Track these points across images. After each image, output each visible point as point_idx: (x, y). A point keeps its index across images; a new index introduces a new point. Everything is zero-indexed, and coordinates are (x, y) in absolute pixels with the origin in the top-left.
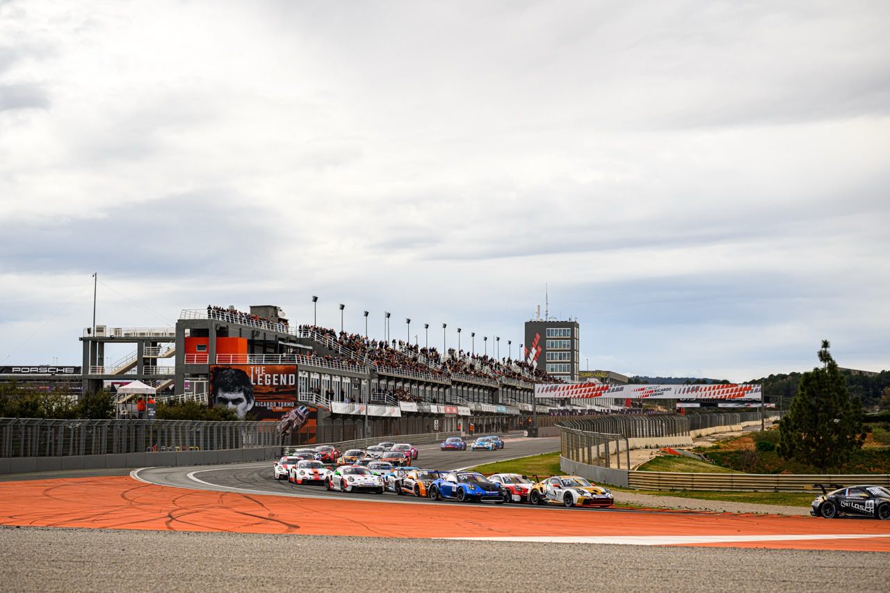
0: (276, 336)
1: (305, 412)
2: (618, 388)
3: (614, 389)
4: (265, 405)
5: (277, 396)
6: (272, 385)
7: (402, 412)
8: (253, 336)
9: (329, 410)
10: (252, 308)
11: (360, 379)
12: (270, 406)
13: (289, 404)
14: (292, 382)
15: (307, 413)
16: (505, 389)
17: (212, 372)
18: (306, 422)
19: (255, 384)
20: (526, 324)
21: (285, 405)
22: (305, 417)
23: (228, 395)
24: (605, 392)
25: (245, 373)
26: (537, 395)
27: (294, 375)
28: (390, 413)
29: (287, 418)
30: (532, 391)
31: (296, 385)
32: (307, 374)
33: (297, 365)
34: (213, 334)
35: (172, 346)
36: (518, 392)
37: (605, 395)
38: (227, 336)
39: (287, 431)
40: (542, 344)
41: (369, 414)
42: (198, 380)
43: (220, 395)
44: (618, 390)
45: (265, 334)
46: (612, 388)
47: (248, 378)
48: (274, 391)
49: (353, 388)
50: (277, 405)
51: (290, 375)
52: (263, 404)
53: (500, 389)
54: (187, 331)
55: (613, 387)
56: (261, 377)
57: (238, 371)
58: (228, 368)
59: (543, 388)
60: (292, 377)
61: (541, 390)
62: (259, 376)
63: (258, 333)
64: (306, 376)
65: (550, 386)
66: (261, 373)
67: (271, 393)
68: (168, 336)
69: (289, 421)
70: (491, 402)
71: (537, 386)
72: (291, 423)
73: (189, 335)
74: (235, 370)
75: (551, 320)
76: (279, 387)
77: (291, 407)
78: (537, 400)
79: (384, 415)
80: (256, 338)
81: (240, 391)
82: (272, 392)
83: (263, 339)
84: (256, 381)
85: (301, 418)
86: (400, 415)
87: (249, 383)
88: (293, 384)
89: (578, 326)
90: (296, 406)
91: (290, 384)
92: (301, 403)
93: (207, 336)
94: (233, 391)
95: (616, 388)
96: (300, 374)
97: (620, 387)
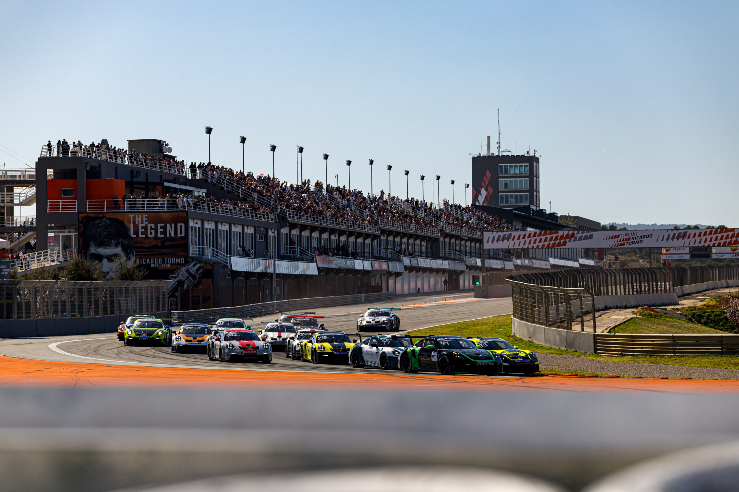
0: (161, 177)
1: (198, 270)
2: (586, 236)
3: (581, 237)
4: (148, 262)
5: (164, 251)
6: (156, 237)
7: (319, 269)
8: (132, 177)
9: (228, 267)
10: (131, 142)
11: (267, 230)
12: (155, 262)
13: (178, 261)
14: (181, 233)
15: (201, 270)
16: (447, 240)
17: (82, 222)
18: (199, 283)
19: (135, 236)
20: (474, 159)
21: (173, 262)
22: (198, 276)
23: (102, 251)
24: (570, 241)
25: (122, 222)
26: (487, 246)
27: (183, 225)
28: (304, 270)
29: (175, 277)
30: (480, 241)
31: (186, 237)
32: (200, 222)
33: (187, 212)
34: (82, 176)
35: (31, 191)
36: (463, 242)
37: (570, 245)
38: (100, 178)
39: (176, 294)
40: (494, 184)
41: (277, 271)
42: (64, 232)
43: (93, 250)
44: (586, 238)
45: (147, 174)
46: (578, 236)
47: (127, 229)
48: (159, 244)
49: (258, 239)
50: (163, 262)
51: (179, 225)
52: (146, 261)
53: (441, 239)
54: (50, 172)
55: (580, 235)
56: (142, 228)
57: (114, 221)
58: (101, 216)
59: (494, 237)
60: (181, 226)
61: (491, 240)
62: (140, 226)
63: (138, 173)
64: (199, 225)
65: (502, 234)
66: (142, 223)
67: (155, 247)
68: (27, 178)
69: (179, 282)
70: (430, 255)
71: (486, 235)
72: (180, 283)
73: (53, 177)
74: (110, 219)
75: (505, 154)
76: (165, 239)
77: (181, 264)
78: (487, 252)
79: (297, 273)
80: (135, 180)
81: (116, 245)
82: (157, 245)
83: (144, 180)
84: (136, 232)
85: (194, 277)
86: (316, 273)
87: (128, 235)
88: (183, 235)
89: (537, 160)
90: (187, 263)
91: (179, 235)
92: (193, 259)
93: (76, 178)
94: (107, 246)
95: (584, 235)
96: (191, 224)
97: (589, 234)
